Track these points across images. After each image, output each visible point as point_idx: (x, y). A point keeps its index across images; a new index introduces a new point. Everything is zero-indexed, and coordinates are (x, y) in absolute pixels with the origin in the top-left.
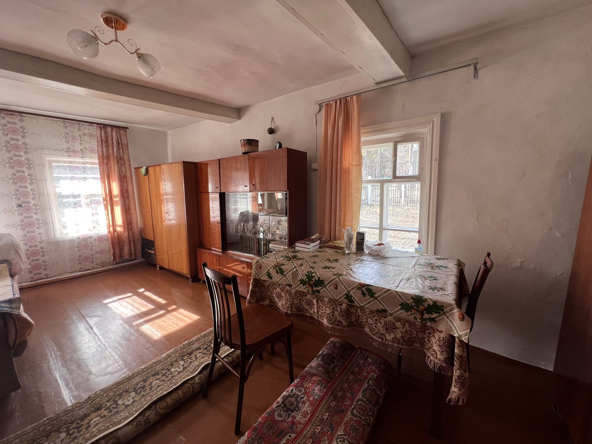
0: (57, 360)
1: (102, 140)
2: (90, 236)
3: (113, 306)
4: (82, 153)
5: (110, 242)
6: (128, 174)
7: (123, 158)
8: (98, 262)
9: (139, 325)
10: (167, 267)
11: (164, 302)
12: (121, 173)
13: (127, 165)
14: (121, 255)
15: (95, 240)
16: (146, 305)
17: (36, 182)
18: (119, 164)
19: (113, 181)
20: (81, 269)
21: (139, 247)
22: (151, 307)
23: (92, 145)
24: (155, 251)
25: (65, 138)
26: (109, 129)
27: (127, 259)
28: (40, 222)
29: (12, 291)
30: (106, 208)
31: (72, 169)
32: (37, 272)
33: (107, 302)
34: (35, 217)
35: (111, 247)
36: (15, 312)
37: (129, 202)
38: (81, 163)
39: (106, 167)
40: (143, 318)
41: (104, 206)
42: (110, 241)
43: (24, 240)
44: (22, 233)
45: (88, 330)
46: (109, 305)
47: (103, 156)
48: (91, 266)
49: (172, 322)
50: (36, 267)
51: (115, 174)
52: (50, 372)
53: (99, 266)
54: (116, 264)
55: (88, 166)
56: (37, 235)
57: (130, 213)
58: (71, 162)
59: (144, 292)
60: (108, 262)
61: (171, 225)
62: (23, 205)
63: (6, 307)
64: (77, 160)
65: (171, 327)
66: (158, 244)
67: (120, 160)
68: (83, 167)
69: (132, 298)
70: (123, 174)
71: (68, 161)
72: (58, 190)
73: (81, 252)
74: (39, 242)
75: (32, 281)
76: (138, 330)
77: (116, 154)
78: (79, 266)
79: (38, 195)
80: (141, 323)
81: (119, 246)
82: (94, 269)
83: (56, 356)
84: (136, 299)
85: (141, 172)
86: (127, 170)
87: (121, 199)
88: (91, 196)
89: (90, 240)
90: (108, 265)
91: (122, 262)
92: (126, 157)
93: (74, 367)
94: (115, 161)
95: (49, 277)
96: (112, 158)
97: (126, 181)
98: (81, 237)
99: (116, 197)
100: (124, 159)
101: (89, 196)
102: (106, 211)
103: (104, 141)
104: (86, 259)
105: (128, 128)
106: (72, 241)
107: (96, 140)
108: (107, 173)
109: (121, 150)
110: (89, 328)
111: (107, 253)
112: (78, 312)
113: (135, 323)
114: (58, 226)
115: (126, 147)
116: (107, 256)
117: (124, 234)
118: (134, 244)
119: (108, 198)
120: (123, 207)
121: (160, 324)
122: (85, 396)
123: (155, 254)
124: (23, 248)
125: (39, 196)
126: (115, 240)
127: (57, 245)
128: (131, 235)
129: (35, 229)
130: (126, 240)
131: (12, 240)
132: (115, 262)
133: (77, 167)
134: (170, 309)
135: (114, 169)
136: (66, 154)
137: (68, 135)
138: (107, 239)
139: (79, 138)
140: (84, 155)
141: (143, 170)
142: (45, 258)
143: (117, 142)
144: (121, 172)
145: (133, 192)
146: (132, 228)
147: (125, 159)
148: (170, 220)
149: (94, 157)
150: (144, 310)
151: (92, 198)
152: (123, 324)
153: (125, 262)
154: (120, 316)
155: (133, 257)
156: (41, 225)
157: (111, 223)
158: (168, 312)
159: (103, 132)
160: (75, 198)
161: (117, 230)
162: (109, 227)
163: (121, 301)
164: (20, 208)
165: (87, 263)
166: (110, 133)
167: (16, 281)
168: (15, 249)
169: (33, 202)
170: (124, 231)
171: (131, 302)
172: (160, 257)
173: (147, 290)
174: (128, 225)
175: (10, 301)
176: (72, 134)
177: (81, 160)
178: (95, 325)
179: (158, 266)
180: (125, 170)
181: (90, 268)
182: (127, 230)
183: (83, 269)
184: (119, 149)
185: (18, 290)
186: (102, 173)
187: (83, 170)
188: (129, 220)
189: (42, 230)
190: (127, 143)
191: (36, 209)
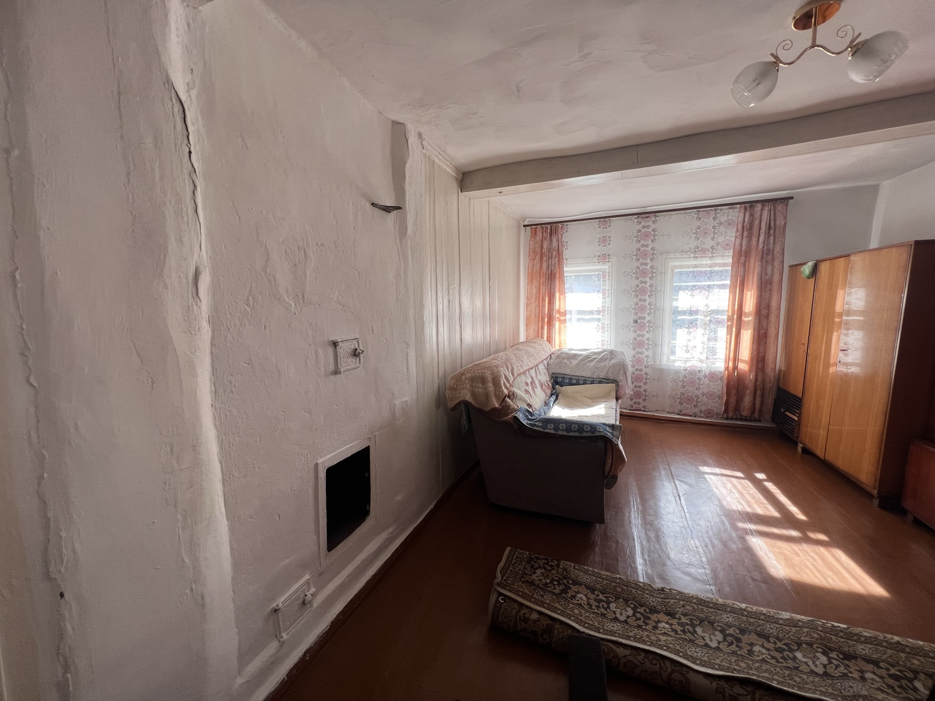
0: (638, 515)
1: (743, 227)
2: (699, 369)
3: (710, 479)
4: (713, 251)
5: (725, 384)
6: (776, 278)
7: (773, 250)
8: (704, 408)
9: (747, 532)
10: (819, 453)
11: (801, 517)
12: (763, 276)
13: (777, 263)
14: (737, 408)
15: (705, 376)
16: (764, 504)
17: (655, 293)
18: (764, 261)
19: (747, 290)
20: (681, 411)
21: (770, 401)
22: (775, 513)
23: (727, 238)
24: (799, 417)
25: (695, 233)
26: (759, 207)
27: (746, 416)
28: (650, 342)
29: (614, 415)
30: (729, 332)
31: (696, 276)
32: (637, 401)
33: (705, 471)
34: (647, 336)
35: (725, 391)
36: (614, 440)
37: (768, 324)
38: (709, 265)
39: (741, 269)
40: (755, 523)
41: (727, 327)
42: (725, 382)
43: (632, 361)
44: (633, 353)
45: (675, 497)
46: (706, 476)
47: (741, 252)
48: (693, 412)
49: (813, 565)
50: (637, 394)
51: (753, 278)
52: (630, 525)
53: (702, 415)
54: (727, 419)
55: (717, 269)
56: (644, 357)
57: (766, 343)
58: (696, 266)
59: (765, 480)
60: (716, 412)
61: (846, 375)
62: (639, 321)
63: (609, 432)
64: (704, 262)
65: (808, 571)
66: (810, 405)
67: (767, 254)
68: (710, 271)
69: (742, 481)
70: (768, 277)
71: (693, 265)
72: (675, 304)
73: (685, 389)
74: (645, 366)
75: (631, 410)
76: (742, 539)
77: (761, 246)
78: (679, 407)
79: (653, 310)
80: (751, 530)
81: (738, 391)
82: (695, 416)
83: (638, 508)
84: (749, 486)
85: (801, 272)
86: (775, 270)
87: (755, 318)
88: (712, 312)
89: (699, 375)
90: (716, 416)
91: (737, 419)
92: (778, 249)
93: (652, 535)
94: (757, 257)
95: (647, 410)
96: (753, 254)
97: (770, 290)
98: (688, 369)
99: (748, 315)
100: (773, 253)
101: (709, 313)
102: (729, 336)
103: (747, 229)
104: (689, 400)
105: (792, 198)
106: (677, 372)
107: (735, 230)
108: (741, 278)
109: (772, 238)
110: (676, 494)
111: (717, 398)
112: (668, 468)
113: (741, 525)
114: (666, 350)
115: (782, 231)
116: (716, 402)
117: (748, 375)
118: (762, 396)
119: (735, 317)
120: (756, 332)
121: (785, 551)
122: (658, 584)
123: (799, 424)
124: (630, 370)
125: (655, 311)
126: (732, 383)
127: (661, 372)
128: (760, 378)
129: (644, 350)
130: (751, 386)
131: (624, 359)
132: (725, 416)
133: (702, 272)
134: (812, 535)
135: (754, 271)
136: (692, 255)
137: (700, 229)
138: (721, 379)
139: (713, 230)
140: (714, 253)
141: (807, 269)
142: (646, 387)
143: (768, 226)
144: (763, 274)
145: (779, 308)
146: (763, 367)
147: (775, 253)
148: (846, 364)
149: (727, 256)
150: (760, 511)
151: (712, 316)
152: (721, 515)
153: (741, 420)
154: (720, 501)
155: (756, 415)
156: (650, 346)
157: (732, 356)
158: (807, 540)
159: (747, 214)
160: (692, 315)
161: (739, 366)
162: (727, 361)
163: (724, 478)
164: (636, 324)
165: (689, 406)
166: (759, 213)
167: (619, 405)
168: (624, 370)
169: (648, 318)
170: (750, 371)
171: (739, 487)
172: (809, 430)
173: (770, 479)
174: (758, 362)
175: (613, 427)
176: (705, 226)
177: (709, 262)
178: (684, 496)
179: (800, 445)
180: (773, 270)
181: (691, 414)
182: (754, 370)
183: (683, 413)
184: (769, 237)
185: (619, 416)
186: (734, 278)
187: (709, 275)
188: (762, 354)
189: (650, 353)
190: (785, 224)
191: (649, 327)
